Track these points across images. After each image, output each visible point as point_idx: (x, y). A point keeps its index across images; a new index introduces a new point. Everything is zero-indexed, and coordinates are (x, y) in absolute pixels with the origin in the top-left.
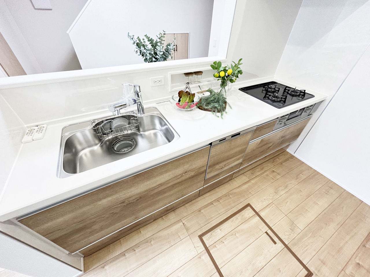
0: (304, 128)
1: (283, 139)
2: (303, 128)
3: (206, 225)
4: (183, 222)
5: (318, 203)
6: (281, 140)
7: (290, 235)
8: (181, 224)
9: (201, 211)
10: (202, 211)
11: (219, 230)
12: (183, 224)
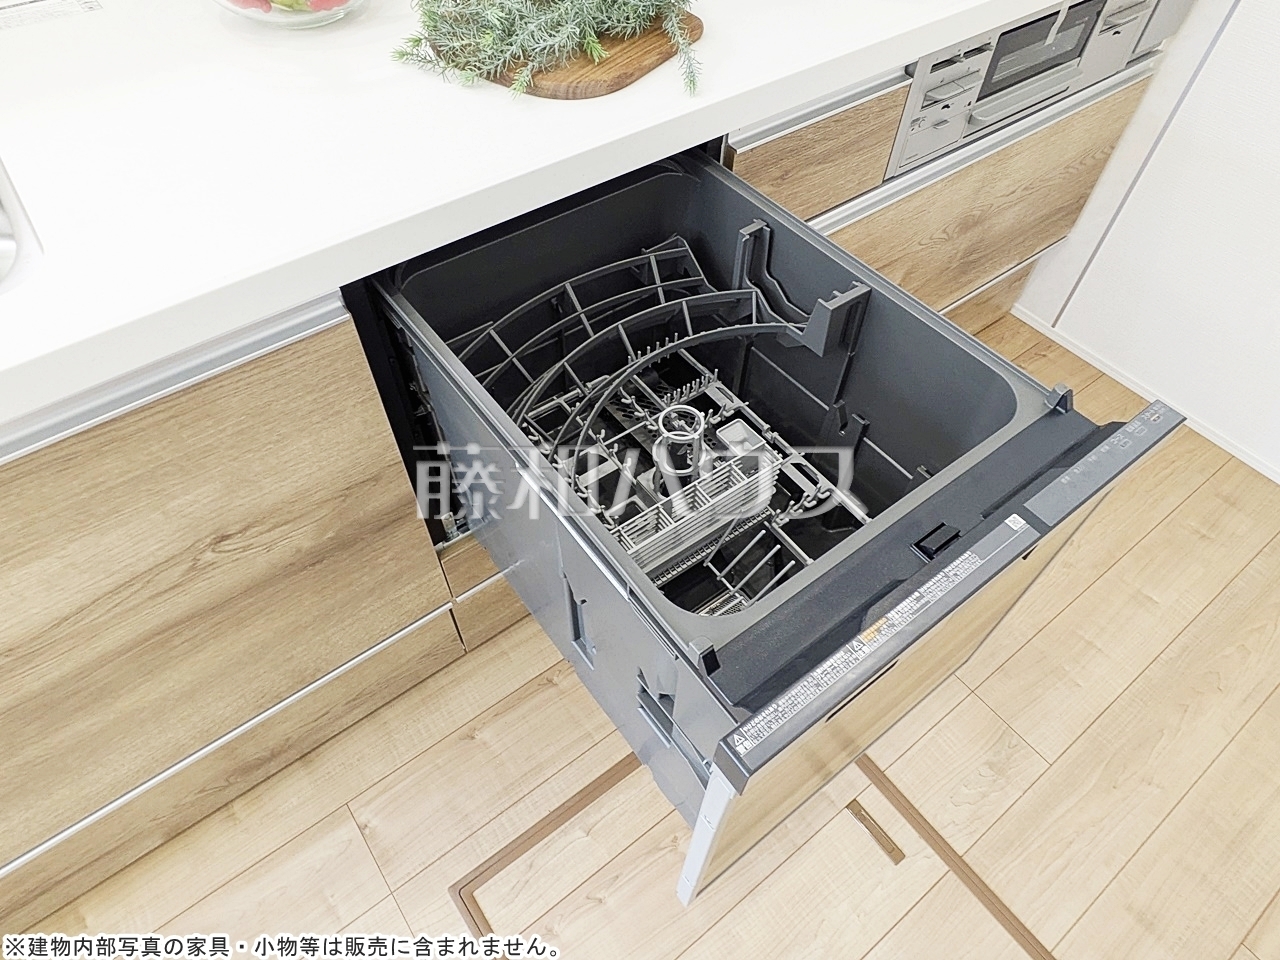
0: (1107, 157)
1: (973, 235)
2: (1099, 156)
3: (503, 818)
4: (362, 820)
5: (1155, 598)
6: (964, 242)
7: (984, 796)
8: (347, 831)
9: (479, 736)
10: (483, 735)
11: (580, 833)
12: (362, 828)
